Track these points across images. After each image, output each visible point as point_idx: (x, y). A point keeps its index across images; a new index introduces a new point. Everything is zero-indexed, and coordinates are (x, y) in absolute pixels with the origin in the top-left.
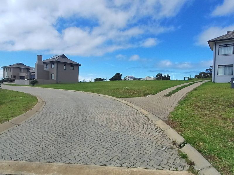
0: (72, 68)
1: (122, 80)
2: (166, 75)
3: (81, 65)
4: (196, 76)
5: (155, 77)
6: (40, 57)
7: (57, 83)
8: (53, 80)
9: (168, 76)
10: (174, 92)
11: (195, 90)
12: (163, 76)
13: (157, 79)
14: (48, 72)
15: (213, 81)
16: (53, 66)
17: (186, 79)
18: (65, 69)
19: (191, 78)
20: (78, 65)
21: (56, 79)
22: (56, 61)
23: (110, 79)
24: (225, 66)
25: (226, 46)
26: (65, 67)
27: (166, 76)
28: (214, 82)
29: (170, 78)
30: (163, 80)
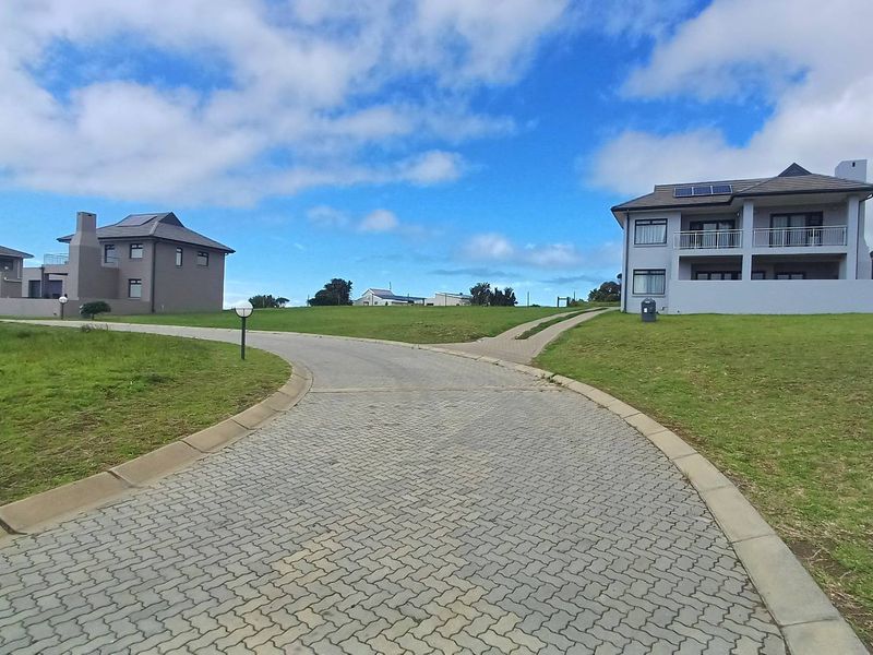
0: (202, 260)
1: (351, 303)
2: (502, 288)
3: (233, 252)
4: (592, 295)
5: (469, 293)
6: (87, 220)
7: (153, 311)
8: (138, 300)
9: (508, 291)
10: (534, 331)
11: (578, 326)
12: (494, 292)
13: (473, 301)
14: (116, 272)
15: (622, 308)
16: (137, 253)
17: (563, 304)
18: (178, 263)
19: (577, 300)
20: (223, 252)
21: (148, 299)
22: (150, 236)
23: (309, 301)
24: (650, 273)
25: (651, 223)
26: (179, 255)
27: (504, 293)
28: (625, 312)
29: (514, 298)
30: (492, 305)
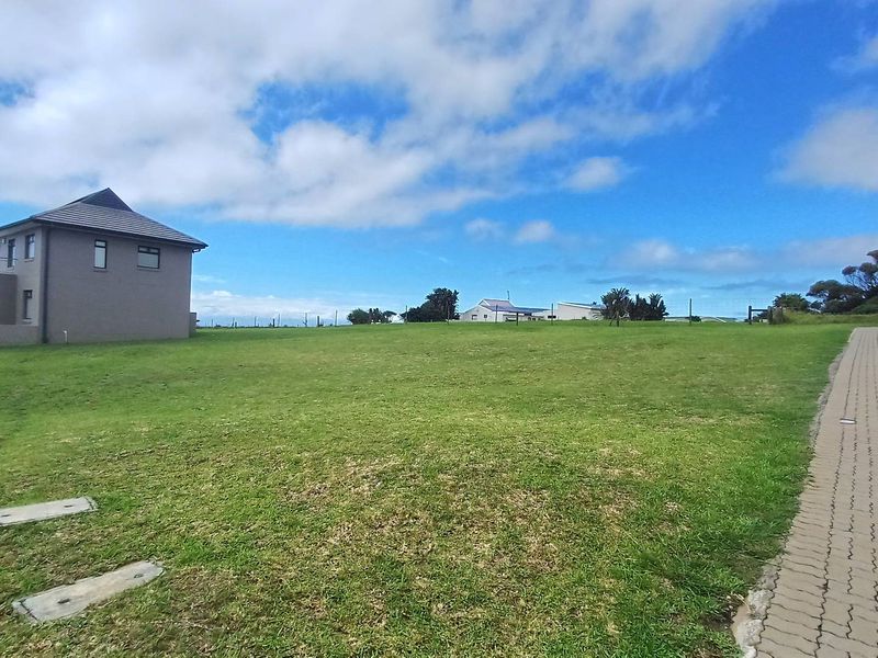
0: (149, 260)
1: (457, 317)
2: (646, 295)
3: (204, 246)
5: (600, 303)
7: (45, 340)
8: (29, 323)
9: (654, 299)
12: (634, 300)
13: (605, 313)
14: (12, 281)
16: (32, 250)
18: (99, 263)
20: (190, 247)
26: (100, 251)
27: (649, 302)
29: (663, 307)
30: (632, 318)
